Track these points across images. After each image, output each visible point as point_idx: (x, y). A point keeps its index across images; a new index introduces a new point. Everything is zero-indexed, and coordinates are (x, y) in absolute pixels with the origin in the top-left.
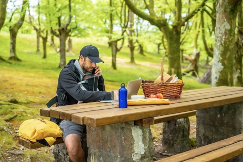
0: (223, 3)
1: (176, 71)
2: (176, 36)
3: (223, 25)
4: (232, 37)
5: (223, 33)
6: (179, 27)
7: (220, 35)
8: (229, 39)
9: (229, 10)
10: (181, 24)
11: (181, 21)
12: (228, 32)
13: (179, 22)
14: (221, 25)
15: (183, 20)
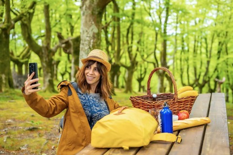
2: (5, 40)
4: (99, 41)
5: (91, 36)
7: (88, 38)
12: (96, 36)
13: (9, 24)
14: (88, 29)
15: (13, 22)
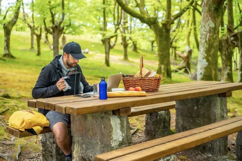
0: (207, 2)
1: (166, 68)
2: (165, 34)
3: (208, 24)
4: (216, 35)
5: (208, 30)
6: (169, 24)
7: (205, 33)
8: (213, 36)
9: (213, 9)
10: (170, 22)
11: (171, 19)
12: (212, 30)
13: (169, 20)
14: (206, 24)
15: (172, 18)
